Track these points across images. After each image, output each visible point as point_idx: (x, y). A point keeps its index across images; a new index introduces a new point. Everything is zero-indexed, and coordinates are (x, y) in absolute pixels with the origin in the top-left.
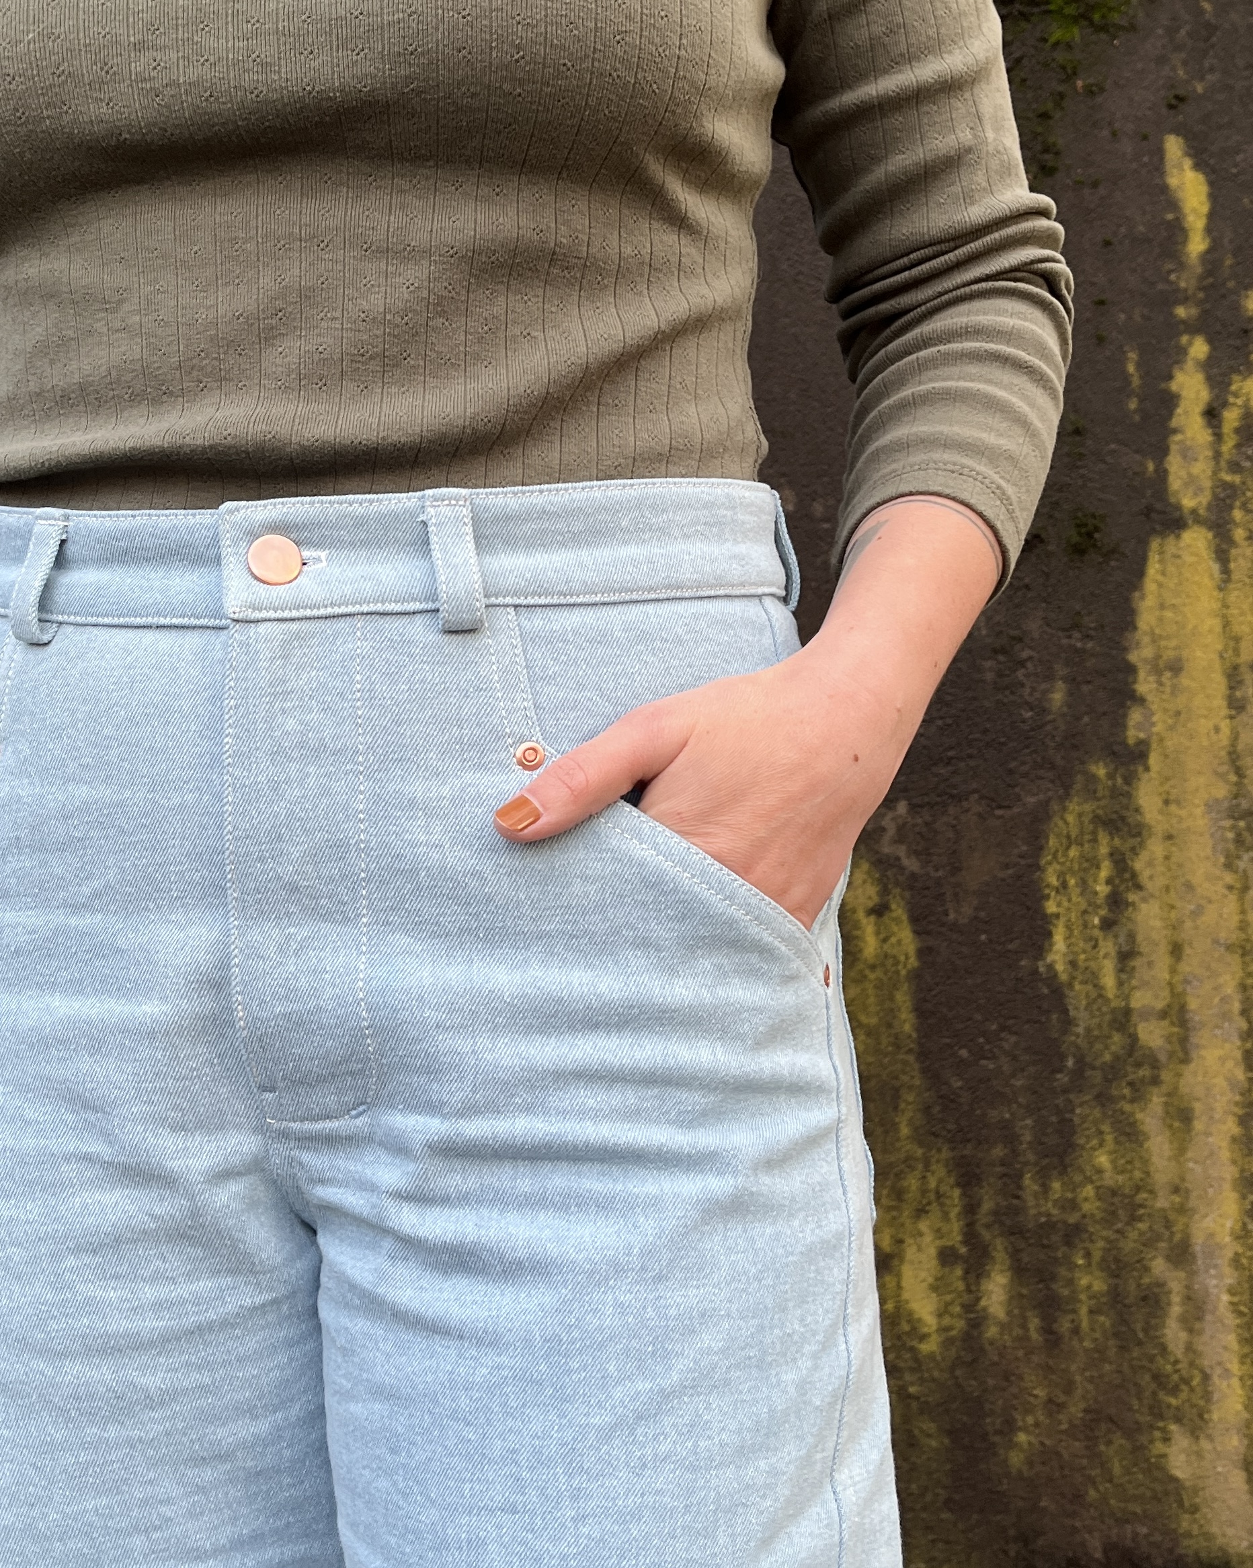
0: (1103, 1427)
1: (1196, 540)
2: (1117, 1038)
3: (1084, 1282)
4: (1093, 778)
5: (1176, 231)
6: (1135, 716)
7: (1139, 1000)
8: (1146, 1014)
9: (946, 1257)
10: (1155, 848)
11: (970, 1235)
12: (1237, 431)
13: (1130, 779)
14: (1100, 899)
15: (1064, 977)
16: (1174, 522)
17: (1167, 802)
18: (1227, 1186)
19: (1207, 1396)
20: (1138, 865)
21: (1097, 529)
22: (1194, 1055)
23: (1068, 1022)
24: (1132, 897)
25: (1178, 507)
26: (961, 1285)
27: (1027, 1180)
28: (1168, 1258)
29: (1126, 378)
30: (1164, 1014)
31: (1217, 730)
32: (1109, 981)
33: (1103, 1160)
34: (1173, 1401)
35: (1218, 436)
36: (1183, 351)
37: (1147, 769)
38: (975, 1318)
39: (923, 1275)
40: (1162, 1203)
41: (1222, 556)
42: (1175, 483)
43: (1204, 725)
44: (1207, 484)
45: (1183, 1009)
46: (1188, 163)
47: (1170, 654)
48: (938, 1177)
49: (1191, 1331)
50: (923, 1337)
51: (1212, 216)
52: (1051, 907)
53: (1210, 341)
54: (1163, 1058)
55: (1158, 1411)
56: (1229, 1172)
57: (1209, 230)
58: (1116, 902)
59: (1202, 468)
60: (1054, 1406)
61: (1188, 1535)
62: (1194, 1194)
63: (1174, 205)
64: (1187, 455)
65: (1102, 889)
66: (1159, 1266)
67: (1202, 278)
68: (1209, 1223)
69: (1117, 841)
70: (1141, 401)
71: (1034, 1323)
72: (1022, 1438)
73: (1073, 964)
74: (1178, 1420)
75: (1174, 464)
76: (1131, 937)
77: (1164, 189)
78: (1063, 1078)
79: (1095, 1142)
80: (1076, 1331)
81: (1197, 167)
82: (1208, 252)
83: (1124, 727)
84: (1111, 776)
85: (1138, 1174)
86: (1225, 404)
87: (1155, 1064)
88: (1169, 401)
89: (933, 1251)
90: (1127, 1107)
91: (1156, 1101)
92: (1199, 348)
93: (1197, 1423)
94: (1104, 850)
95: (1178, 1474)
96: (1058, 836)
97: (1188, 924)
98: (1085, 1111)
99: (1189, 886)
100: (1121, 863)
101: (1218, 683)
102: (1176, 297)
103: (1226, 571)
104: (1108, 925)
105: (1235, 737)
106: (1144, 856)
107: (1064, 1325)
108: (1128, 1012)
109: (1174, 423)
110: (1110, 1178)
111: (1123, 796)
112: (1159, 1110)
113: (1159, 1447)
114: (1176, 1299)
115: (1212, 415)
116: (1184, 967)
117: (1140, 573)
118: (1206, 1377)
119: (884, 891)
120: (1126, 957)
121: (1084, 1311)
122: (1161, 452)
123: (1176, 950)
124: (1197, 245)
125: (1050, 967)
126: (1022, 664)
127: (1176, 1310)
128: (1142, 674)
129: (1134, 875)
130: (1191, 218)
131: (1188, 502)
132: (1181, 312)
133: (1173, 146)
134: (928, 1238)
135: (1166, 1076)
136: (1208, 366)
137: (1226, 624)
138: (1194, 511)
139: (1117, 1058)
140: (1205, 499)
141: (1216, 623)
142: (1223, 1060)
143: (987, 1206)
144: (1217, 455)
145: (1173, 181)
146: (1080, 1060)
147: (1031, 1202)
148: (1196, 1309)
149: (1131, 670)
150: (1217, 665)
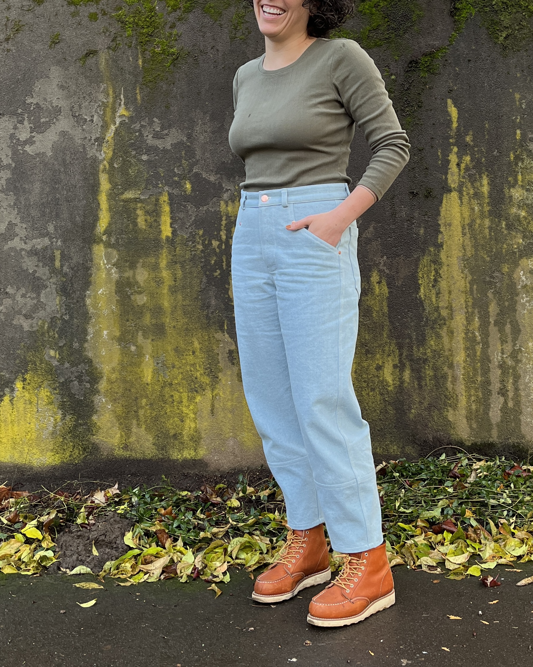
0: (433, 408)
1: (454, 195)
2: (436, 313)
3: (428, 373)
4: (430, 251)
5: (450, 122)
6: (440, 236)
7: (441, 304)
8: (443, 308)
9: (395, 366)
10: (445, 268)
11: (400, 361)
12: (464, 169)
13: (439, 251)
14: (432, 280)
15: (423, 299)
16: (450, 191)
17: (447, 257)
18: (462, 350)
19: (457, 400)
20: (441, 272)
21: (431, 192)
22: (454, 318)
23: (424, 310)
24: (439, 280)
25: (450, 187)
26: (398, 374)
27: (414, 348)
28: (448, 367)
29: (438, 156)
30: (447, 308)
31: (459, 240)
32: (434, 300)
33: (432, 343)
34: (449, 402)
35: (460, 170)
36: (452, 150)
37: (443, 249)
38: (402, 382)
39: (389, 371)
40: (446, 353)
41: (461, 199)
42: (450, 181)
43: (457, 239)
44: (457, 181)
45: (451, 307)
46: (453, 106)
47: (448, 222)
48: (393, 347)
49: (453, 385)
50: (389, 386)
51: (458, 118)
52: (420, 282)
53: (458, 148)
54: (447, 318)
55: (445, 404)
56: (462, 346)
57: (457, 121)
58: (435, 280)
59: (456, 178)
60: (421, 403)
61: (453, 435)
62: (454, 352)
63: (450, 116)
64: (452, 175)
65: (432, 278)
66: (446, 368)
67: (456, 133)
68: (458, 358)
69: (436, 266)
70: (442, 161)
71: (416, 383)
72: (413, 411)
73: (425, 295)
74: (450, 406)
75: (449, 176)
76: (439, 289)
77: (447, 111)
78: (423, 323)
79: (430, 339)
80: (426, 385)
81: (455, 106)
82: (457, 127)
83: (438, 239)
84: (434, 251)
85: (440, 346)
86: (461, 162)
87: (445, 320)
88: (448, 162)
89: (391, 365)
90: (438, 330)
91: (445, 328)
92: (455, 149)
93: (455, 407)
94: (433, 268)
95: (450, 419)
96: (422, 265)
97: (453, 286)
98: (428, 331)
99: (453, 277)
100: (437, 271)
101: (460, 229)
102: (450, 137)
103: (462, 202)
104: (433, 286)
105: (464, 241)
106: (442, 270)
107: (423, 383)
108: (438, 307)
109: (449, 167)
110: (434, 348)
111: (437, 255)
112: (446, 331)
113: (446, 413)
114: (450, 377)
115: (458, 165)
116: (451, 296)
117: (441, 202)
118: (457, 396)
119: (381, 278)
120: (438, 294)
121: (428, 380)
122: (446, 174)
123: (450, 292)
124: (455, 125)
125: (420, 296)
126: (413, 224)
127: (450, 379)
128: (442, 226)
129: (440, 274)
130: (453, 118)
131: (452, 186)
132: (451, 140)
133: (449, 101)
134: (390, 362)
135: (447, 323)
136: (457, 153)
137: (462, 214)
138: (454, 188)
139: (436, 318)
140: (457, 185)
141: (459, 214)
142: (461, 319)
143: (404, 354)
144: (460, 174)
145: (449, 110)
146: (427, 319)
147: (415, 353)
148: (455, 379)
149: (439, 225)
150: (459, 224)
